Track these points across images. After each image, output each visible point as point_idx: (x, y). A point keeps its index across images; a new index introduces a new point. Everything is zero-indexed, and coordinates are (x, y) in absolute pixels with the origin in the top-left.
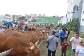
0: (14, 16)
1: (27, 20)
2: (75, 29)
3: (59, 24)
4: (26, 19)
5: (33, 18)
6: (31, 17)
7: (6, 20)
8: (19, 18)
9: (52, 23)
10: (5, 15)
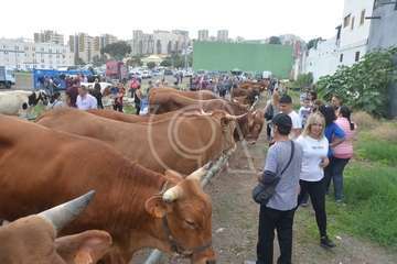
0: (77, 37)
1: (142, 56)
2: (379, 102)
3: (299, 76)
4: (134, 52)
5: (173, 48)
6: (159, 41)
7: (43, 61)
8: (103, 51)
9: (266, 74)
10: (36, 35)
